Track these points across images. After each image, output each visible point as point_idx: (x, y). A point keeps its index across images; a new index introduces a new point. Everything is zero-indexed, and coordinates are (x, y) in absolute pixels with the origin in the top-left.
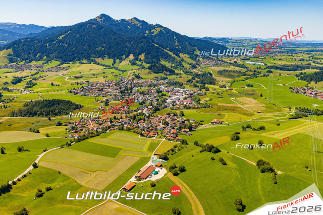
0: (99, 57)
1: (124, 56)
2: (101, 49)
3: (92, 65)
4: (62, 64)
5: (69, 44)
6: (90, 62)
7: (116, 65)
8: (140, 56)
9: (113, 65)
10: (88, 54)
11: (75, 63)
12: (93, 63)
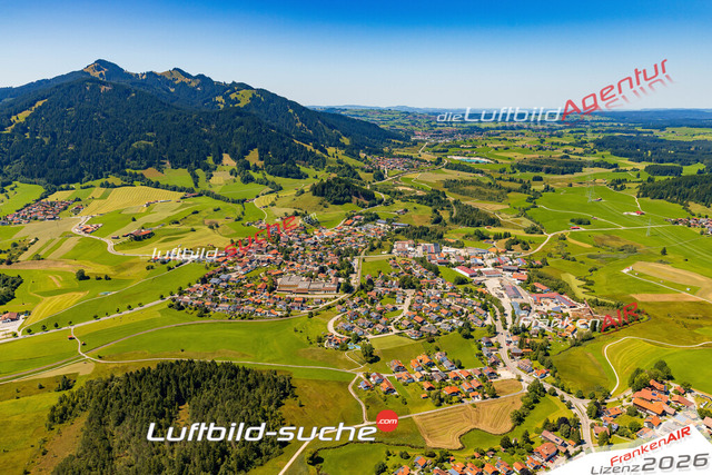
0: (149, 165)
3: (141, 190)
4: (50, 192)
5: (54, 135)
6: (130, 181)
7: (203, 185)
8: (247, 158)
9: (196, 185)
10: (117, 160)
11: (88, 187)
12: (139, 183)
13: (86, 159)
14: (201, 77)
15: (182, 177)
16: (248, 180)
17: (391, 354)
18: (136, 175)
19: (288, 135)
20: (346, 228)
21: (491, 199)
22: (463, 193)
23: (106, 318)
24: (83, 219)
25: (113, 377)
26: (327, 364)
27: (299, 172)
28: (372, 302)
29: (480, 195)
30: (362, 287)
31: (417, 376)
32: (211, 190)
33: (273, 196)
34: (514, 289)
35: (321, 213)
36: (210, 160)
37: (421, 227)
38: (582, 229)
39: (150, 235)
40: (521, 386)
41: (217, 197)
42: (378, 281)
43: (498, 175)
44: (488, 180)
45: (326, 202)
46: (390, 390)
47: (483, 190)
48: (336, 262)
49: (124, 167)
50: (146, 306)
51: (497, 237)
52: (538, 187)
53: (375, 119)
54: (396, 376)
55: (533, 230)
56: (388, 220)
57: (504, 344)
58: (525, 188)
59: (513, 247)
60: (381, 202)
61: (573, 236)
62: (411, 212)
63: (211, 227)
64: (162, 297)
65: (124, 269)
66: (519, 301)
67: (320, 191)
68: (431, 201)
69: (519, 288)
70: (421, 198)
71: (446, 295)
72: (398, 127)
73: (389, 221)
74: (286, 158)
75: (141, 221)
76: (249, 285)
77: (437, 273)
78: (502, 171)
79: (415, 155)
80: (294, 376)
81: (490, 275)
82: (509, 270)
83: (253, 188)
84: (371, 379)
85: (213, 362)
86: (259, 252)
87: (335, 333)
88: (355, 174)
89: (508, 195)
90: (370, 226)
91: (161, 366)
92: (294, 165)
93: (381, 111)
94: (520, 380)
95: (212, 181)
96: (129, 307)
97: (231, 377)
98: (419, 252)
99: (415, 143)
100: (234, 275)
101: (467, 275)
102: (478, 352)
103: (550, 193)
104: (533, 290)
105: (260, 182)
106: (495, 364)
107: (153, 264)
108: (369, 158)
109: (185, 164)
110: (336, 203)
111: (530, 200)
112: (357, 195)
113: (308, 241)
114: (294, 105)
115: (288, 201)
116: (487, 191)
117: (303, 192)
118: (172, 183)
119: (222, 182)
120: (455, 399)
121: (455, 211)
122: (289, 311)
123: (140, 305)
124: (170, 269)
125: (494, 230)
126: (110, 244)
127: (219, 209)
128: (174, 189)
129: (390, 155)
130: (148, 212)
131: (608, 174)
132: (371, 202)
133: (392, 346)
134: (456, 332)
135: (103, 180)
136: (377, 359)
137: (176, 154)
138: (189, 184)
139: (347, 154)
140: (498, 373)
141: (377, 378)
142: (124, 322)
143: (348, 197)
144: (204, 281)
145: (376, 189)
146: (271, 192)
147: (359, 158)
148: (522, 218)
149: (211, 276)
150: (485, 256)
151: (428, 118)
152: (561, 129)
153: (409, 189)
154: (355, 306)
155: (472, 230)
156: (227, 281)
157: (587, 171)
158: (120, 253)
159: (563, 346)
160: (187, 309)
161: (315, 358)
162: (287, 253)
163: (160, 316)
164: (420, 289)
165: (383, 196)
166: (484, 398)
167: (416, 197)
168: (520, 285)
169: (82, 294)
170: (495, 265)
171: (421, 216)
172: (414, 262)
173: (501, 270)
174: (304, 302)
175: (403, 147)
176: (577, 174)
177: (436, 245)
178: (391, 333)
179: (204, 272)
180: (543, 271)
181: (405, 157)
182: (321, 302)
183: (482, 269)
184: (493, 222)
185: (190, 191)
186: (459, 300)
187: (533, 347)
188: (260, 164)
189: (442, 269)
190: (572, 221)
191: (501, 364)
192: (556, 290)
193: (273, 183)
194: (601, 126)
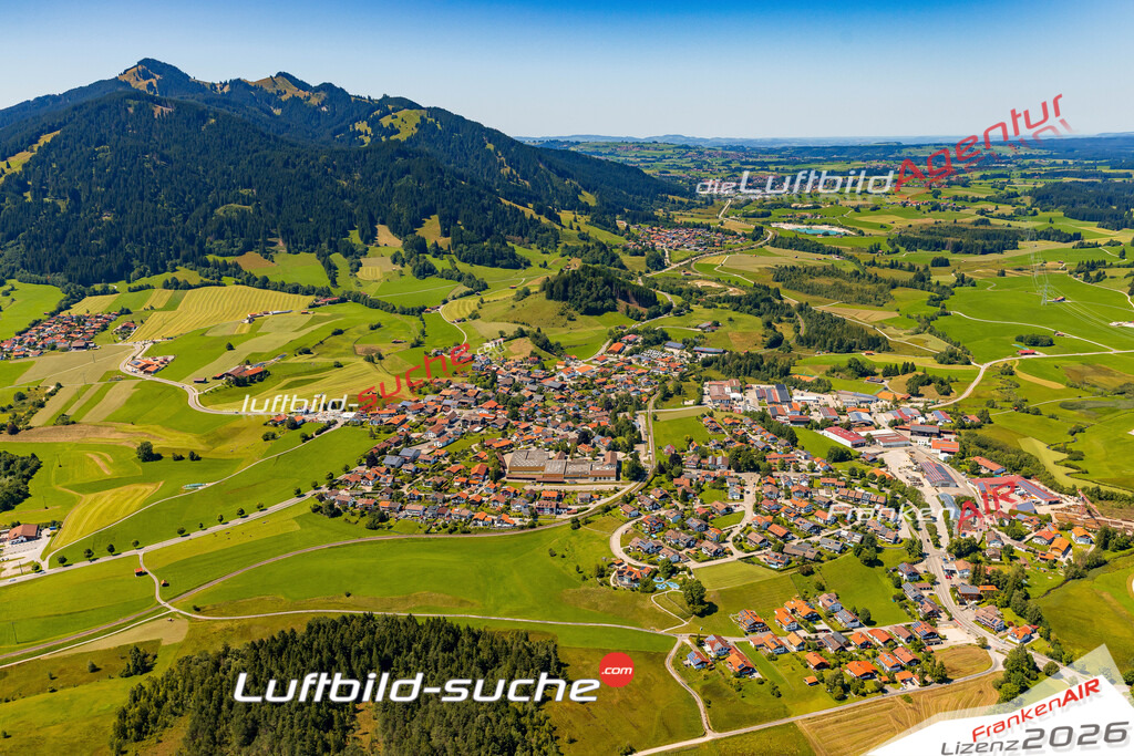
0: (248, 247)
5: (75, 195)
6: (217, 276)
7: (346, 283)
8: (420, 232)
9: (334, 282)
10: (191, 239)
11: (141, 288)
12: (232, 280)
13: (136, 238)
15: (306, 267)
16: (426, 272)
17: (738, 597)
18: (226, 266)
19: (490, 190)
20: (612, 358)
21: (862, 300)
22: (811, 290)
23: (200, 533)
24: (138, 346)
25: (227, 649)
26: (619, 618)
27: (513, 255)
28: (685, 498)
29: (841, 293)
30: (661, 469)
31: (792, 641)
32: (362, 290)
33: (473, 302)
34: (940, 469)
35: (564, 331)
36: (355, 237)
37: (748, 355)
38: (1040, 354)
39: (262, 376)
40: (988, 660)
41: (374, 305)
42: (689, 458)
43: (869, 257)
44: (850, 267)
45: (571, 311)
46: (747, 670)
47: (846, 284)
48: (605, 422)
49: (203, 252)
50: (271, 509)
51: (890, 372)
52: (945, 277)
53: (631, 159)
54: (752, 641)
55: (950, 358)
56: (685, 342)
57: (941, 576)
58: (921, 280)
59: (922, 390)
60: (668, 309)
61: (1025, 366)
62: (725, 328)
63: (370, 360)
64: (299, 493)
65: (222, 439)
66: (952, 492)
67: (560, 290)
68: (757, 306)
69: (946, 467)
70: (738, 300)
71: (817, 483)
72: (674, 173)
73: (687, 344)
74: (489, 232)
75: (243, 350)
76: (454, 468)
77: (793, 441)
78: (875, 249)
79: (714, 224)
80: (561, 643)
81: (889, 443)
82: (923, 434)
83: (434, 287)
84: (707, 648)
85: (410, 618)
86: (462, 405)
87: (628, 560)
88: (614, 258)
89: (894, 292)
90: (654, 352)
91: (315, 628)
92: (504, 244)
93: (640, 145)
94: (985, 647)
95: (362, 274)
96: (242, 513)
97: (449, 647)
98: (751, 401)
99: (709, 201)
100: (424, 450)
101: (848, 444)
102: (895, 592)
103: (967, 289)
104: (975, 471)
105: (448, 276)
106: (932, 617)
107: (273, 430)
108: (633, 229)
109: (311, 244)
110: (590, 312)
111: (934, 301)
112: (625, 297)
113: (548, 382)
114: (495, 136)
115: (501, 309)
116: (854, 285)
117: (527, 293)
118: (290, 280)
119: (379, 277)
120: (870, 685)
121: (802, 324)
122: (535, 516)
123: (261, 508)
124: (306, 438)
125: (878, 359)
126: (193, 393)
127: (379, 326)
128: (296, 290)
129: (668, 223)
130: (253, 333)
131: (1065, 251)
132: (652, 309)
133: (737, 584)
134: (850, 554)
135: (168, 276)
136: (711, 609)
137: (295, 226)
138: (323, 281)
139: (596, 222)
140: (942, 631)
141: (718, 645)
142: (236, 541)
143: (609, 302)
144: (372, 461)
145: (655, 286)
146: (468, 294)
147: (615, 230)
148: (926, 336)
149: (383, 452)
150: (873, 406)
151: (724, 156)
152: (962, 171)
153: (713, 285)
154: (655, 506)
155: (843, 359)
156: (414, 460)
157: (1027, 247)
158: (211, 410)
159: (1053, 579)
160: (346, 515)
161: (596, 606)
162: (514, 406)
163: (297, 527)
164: (769, 471)
165: (669, 298)
166: (925, 683)
167: (729, 299)
168: (947, 461)
169: (150, 489)
170: (894, 424)
171: (745, 334)
172: (748, 421)
173: (907, 434)
174: (560, 498)
175: (689, 207)
176: (1009, 254)
177: (780, 387)
178: (729, 559)
179: (369, 445)
180: (985, 433)
181: (697, 226)
182: (591, 500)
183: (873, 433)
184: (876, 344)
185: (325, 293)
186: (844, 492)
187: (997, 581)
188: (444, 242)
189: (799, 430)
190: (1020, 339)
191: (944, 617)
192: (1015, 470)
193: (471, 277)
194: (1033, 165)
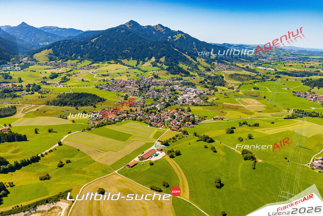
0: (125, 58)
1: (147, 59)
2: (127, 52)
3: (119, 66)
4: (93, 63)
6: (117, 62)
7: (139, 66)
8: (160, 59)
9: (136, 66)
11: (104, 63)
14: (167, 28)
16: (155, 66)
18: (120, 61)
49: (117, 58)
74: (175, 60)
95: (143, 65)
105: (159, 67)
109: (138, 59)
118: (129, 64)
119: (146, 66)
137: (135, 55)
185: (133, 67)
188: (163, 61)
